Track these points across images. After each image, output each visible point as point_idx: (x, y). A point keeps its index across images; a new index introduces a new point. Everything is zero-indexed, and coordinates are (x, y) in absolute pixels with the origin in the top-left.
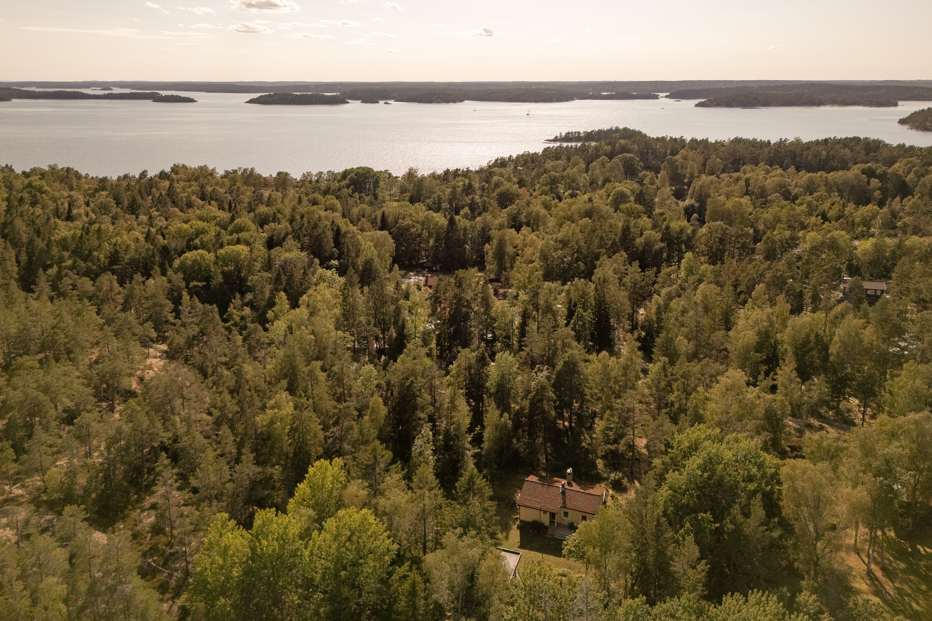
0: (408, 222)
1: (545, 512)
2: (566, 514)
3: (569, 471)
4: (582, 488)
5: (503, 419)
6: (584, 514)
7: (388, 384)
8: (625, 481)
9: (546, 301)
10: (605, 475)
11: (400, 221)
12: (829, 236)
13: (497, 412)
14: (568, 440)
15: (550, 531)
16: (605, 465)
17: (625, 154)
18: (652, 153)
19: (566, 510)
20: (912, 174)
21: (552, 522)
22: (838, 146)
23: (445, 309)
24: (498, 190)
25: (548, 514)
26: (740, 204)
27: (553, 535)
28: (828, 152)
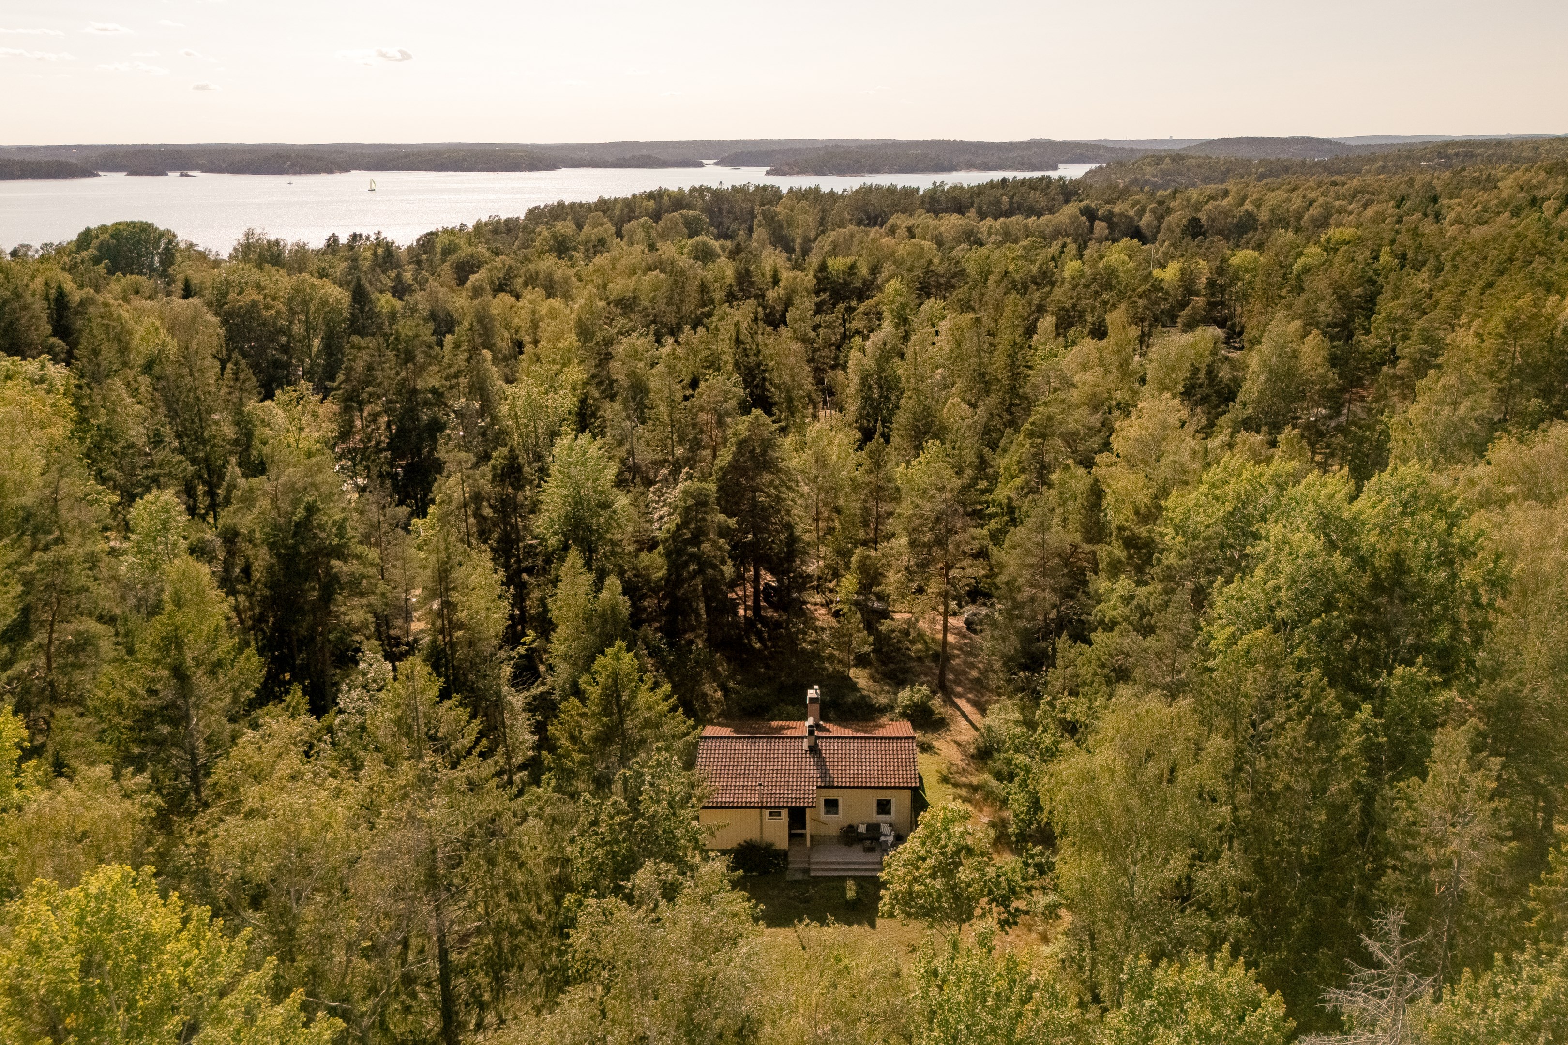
0: (251, 296)
1: (775, 811)
2: (832, 805)
3: (811, 693)
4: (857, 731)
5: (604, 595)
6: (884, 795)
7: (230, 537)
8: (936, 703)
9: (632, 374)
10: (883, 700)
11: (232, 296)
12: (1101, 264)
13: (586, 579)
14: (761, 640)
15: (796, 863)
16: (872, 678)
17: (684, 212)
18: (729, 212)
19: (832, 794)
20: (1148, 214)
21: (795, 837)
22: (1023, 189)
23: (374, 417)
24: (453, 258)
25: (785, 813)
26: (922, 248)
27: (807, 871)
28: (1011, 198)
